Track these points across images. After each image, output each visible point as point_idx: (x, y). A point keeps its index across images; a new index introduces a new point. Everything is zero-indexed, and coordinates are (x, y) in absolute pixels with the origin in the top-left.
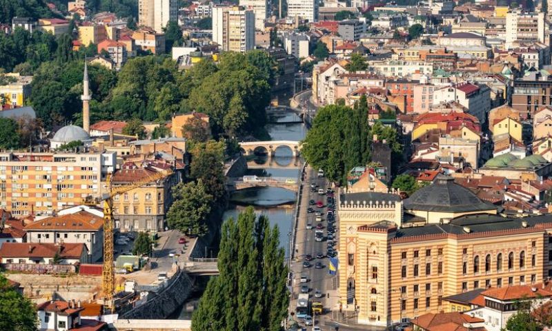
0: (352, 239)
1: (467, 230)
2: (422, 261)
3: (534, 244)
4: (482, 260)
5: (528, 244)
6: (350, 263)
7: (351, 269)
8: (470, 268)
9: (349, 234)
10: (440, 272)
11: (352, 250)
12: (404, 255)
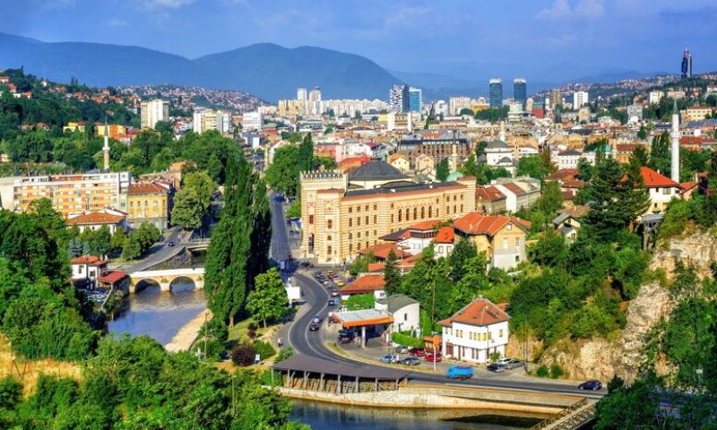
0: (311, 204)
1: (393, 190)
2: (363, 214)
3: (438, 200)
4: (404, 212)
5: (434, 201)
6: (311, 222)
7: (311, 226)
8: (396, 218)
9: (309, 200)
10: (375, 222)
11: (312, 211)
12: (350, 210)
